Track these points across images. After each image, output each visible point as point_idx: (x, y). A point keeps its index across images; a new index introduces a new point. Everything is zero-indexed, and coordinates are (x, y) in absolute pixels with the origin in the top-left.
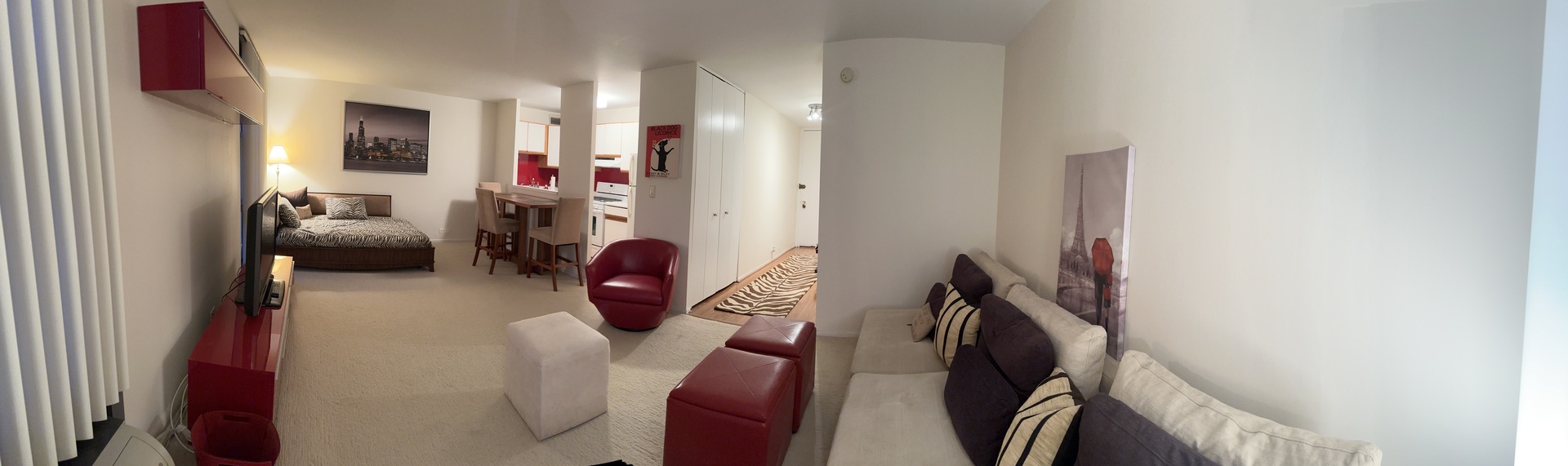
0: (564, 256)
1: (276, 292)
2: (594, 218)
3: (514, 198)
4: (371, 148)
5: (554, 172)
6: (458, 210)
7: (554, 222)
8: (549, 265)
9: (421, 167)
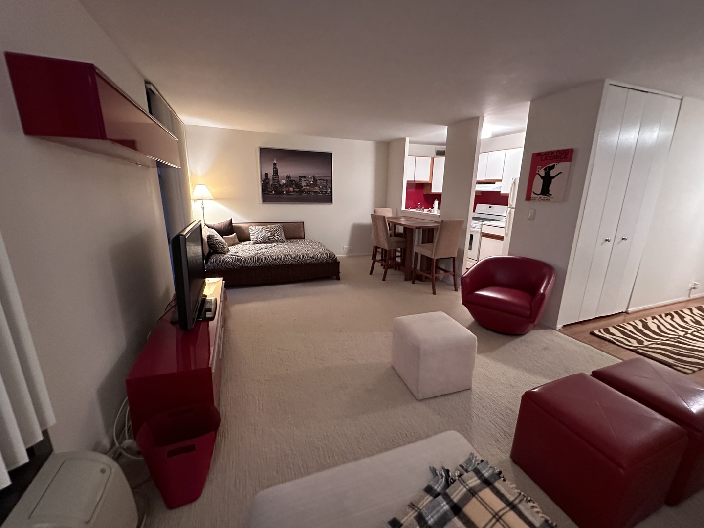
0: (443, 267)
1: (208, 307)
2: (472, 236)
3: (403, 221)
4: (284, 184)
5: (438, 196)
6: (358, 231)
7: (435, 240)
8: (430, 274)
9: (326, 198)
